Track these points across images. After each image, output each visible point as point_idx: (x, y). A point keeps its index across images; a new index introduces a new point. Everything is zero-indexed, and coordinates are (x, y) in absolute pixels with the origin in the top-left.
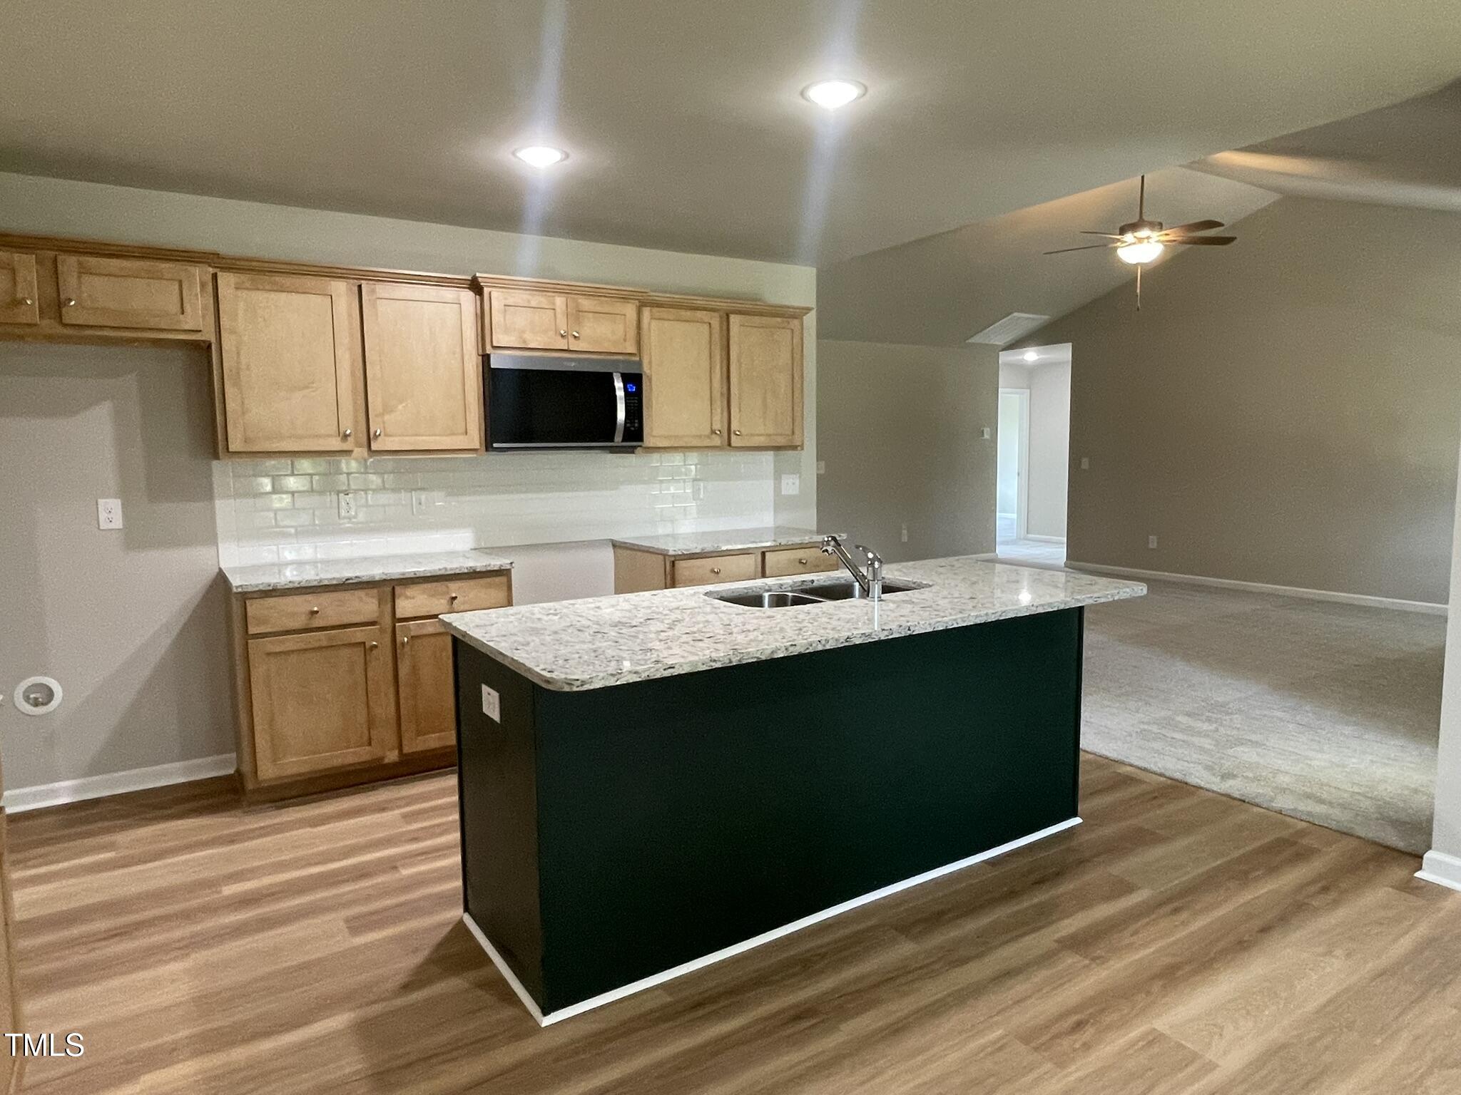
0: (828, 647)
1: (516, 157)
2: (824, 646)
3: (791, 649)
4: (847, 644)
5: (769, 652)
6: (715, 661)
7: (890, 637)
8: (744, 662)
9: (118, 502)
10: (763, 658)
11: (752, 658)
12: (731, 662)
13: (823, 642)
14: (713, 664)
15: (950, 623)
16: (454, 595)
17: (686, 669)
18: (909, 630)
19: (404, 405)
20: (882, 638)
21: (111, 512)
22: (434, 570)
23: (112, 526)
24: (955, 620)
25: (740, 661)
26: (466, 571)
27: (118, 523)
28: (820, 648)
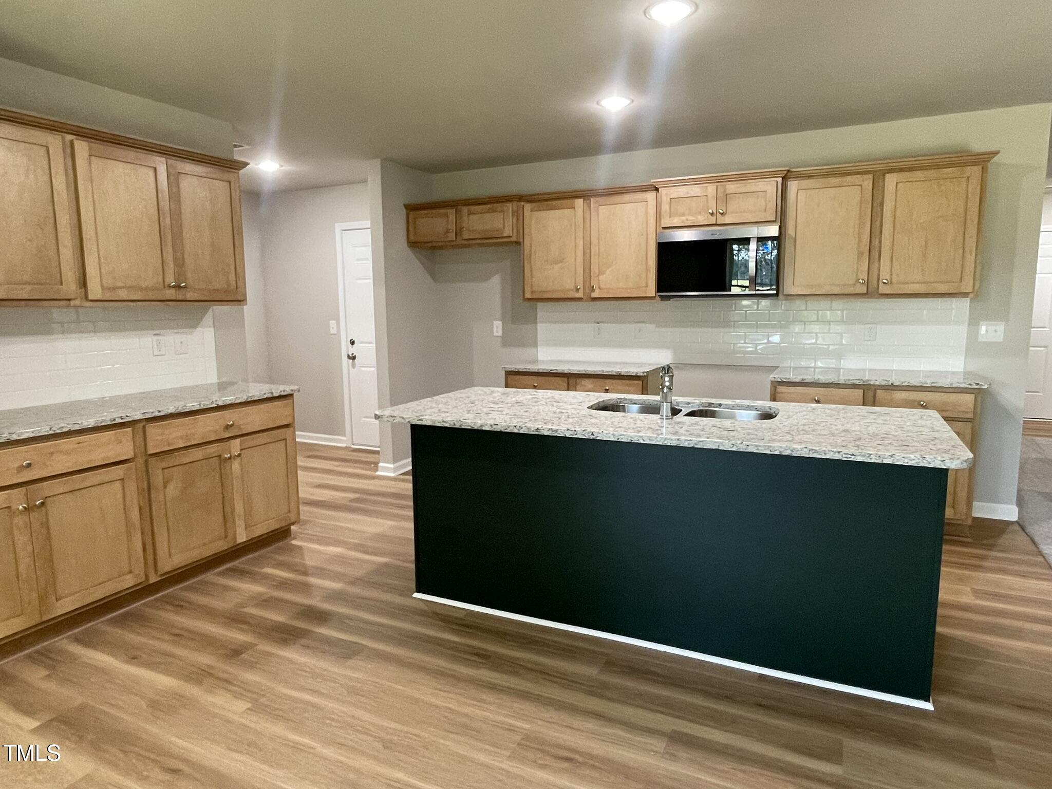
0: (521, 432)
1: (601, 106)
2: (519, 430)
3: (494, 427)
4: (537, 433)
5: (479, 425)
6: (445, 422)
7: (574, 436)
8: (463, 427)
9: (500, 322)
10: (476, 428)
11: (468, 426)
12: (455, 425)
13: (518, 427)
14: (444, 424)
15: (636, 439)
16: (607, 388)
17: (429, 423)
18: (593, 434)
19: (610, 269)
20: (567, 436)
21: (497, 328)
22: (597, 371)
23: (497, 335)
24: (640, 437)
25: (460, 426)
26: (615, 374)
27: (500, 334)
28: (516, 431)
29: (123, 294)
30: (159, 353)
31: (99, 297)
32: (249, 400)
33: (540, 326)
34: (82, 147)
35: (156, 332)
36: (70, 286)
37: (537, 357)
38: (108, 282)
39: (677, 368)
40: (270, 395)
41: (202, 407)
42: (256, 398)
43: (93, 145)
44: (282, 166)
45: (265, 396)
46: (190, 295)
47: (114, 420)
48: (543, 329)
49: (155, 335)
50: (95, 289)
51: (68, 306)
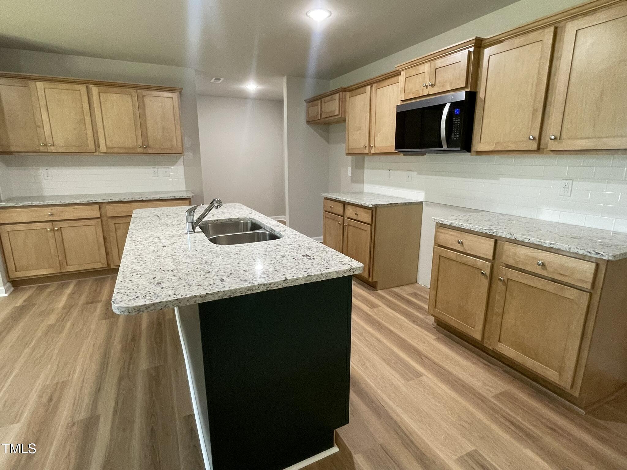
9: (351, 168)
21: (349, 171)
26: (360, 204)
27: (350, 175)
29: (116, 150)
30: (154, 176)
31: (105, 151)
32: (161, 199)
33: (366, 171)
34: (95, 90)
35: (154, 167)
36: (91, 147)
37: (363, 190)
38: (109, 145)
39: (427, 205)
40: (174, 198)
41: (134, 200)
42: (165, 198)
43: (100, 88)
44: (257, 87)
45: (171, 198)
46: (150, 151)
47: (89, 201)
48: (367, 173)
49: (153, 168)
50: (103, 148)
51: (93, 155)
